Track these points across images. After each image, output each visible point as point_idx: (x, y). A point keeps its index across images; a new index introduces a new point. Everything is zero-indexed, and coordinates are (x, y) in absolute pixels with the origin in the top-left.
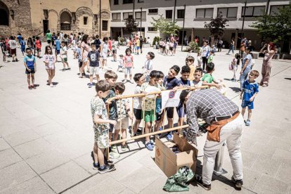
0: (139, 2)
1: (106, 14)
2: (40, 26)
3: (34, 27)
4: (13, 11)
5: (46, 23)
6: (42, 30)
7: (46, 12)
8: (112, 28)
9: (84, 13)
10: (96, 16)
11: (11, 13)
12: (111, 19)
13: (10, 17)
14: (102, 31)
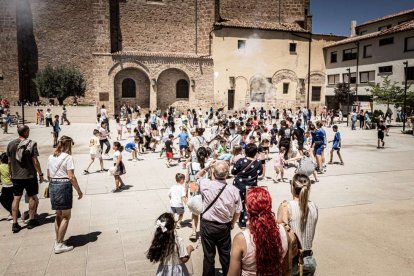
0: (365, 57)
1: (317, 77)
2: (224, 98)
3: (216, 99)
4: (194, 81)
5: (231, 93)
6: (226, 102)
7: (233, 80)
8: (327, 97)
9: (284, 77)
10: (302, 81)
11: (191, 84)
12: (326, 83)
13: (191, 89)
14: (311, 102)
